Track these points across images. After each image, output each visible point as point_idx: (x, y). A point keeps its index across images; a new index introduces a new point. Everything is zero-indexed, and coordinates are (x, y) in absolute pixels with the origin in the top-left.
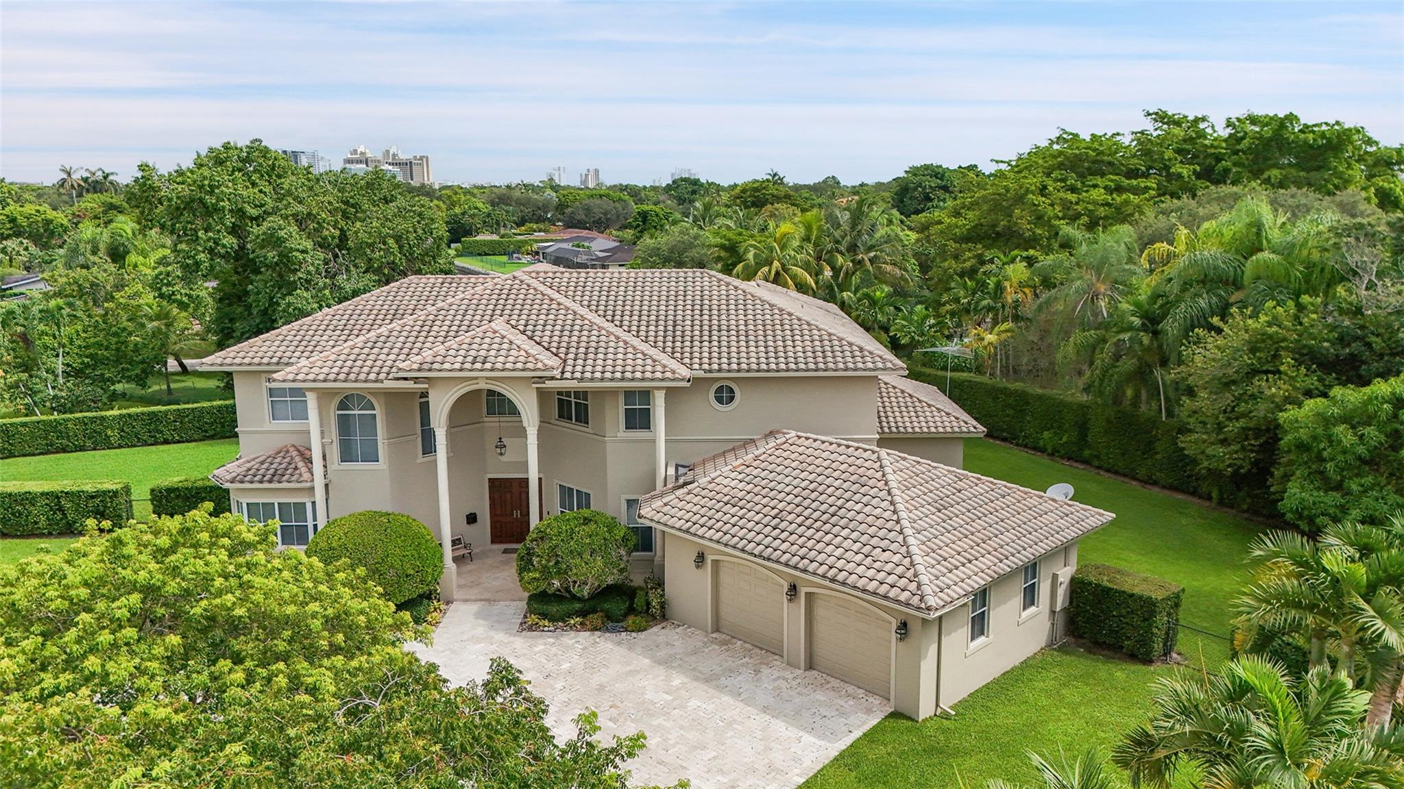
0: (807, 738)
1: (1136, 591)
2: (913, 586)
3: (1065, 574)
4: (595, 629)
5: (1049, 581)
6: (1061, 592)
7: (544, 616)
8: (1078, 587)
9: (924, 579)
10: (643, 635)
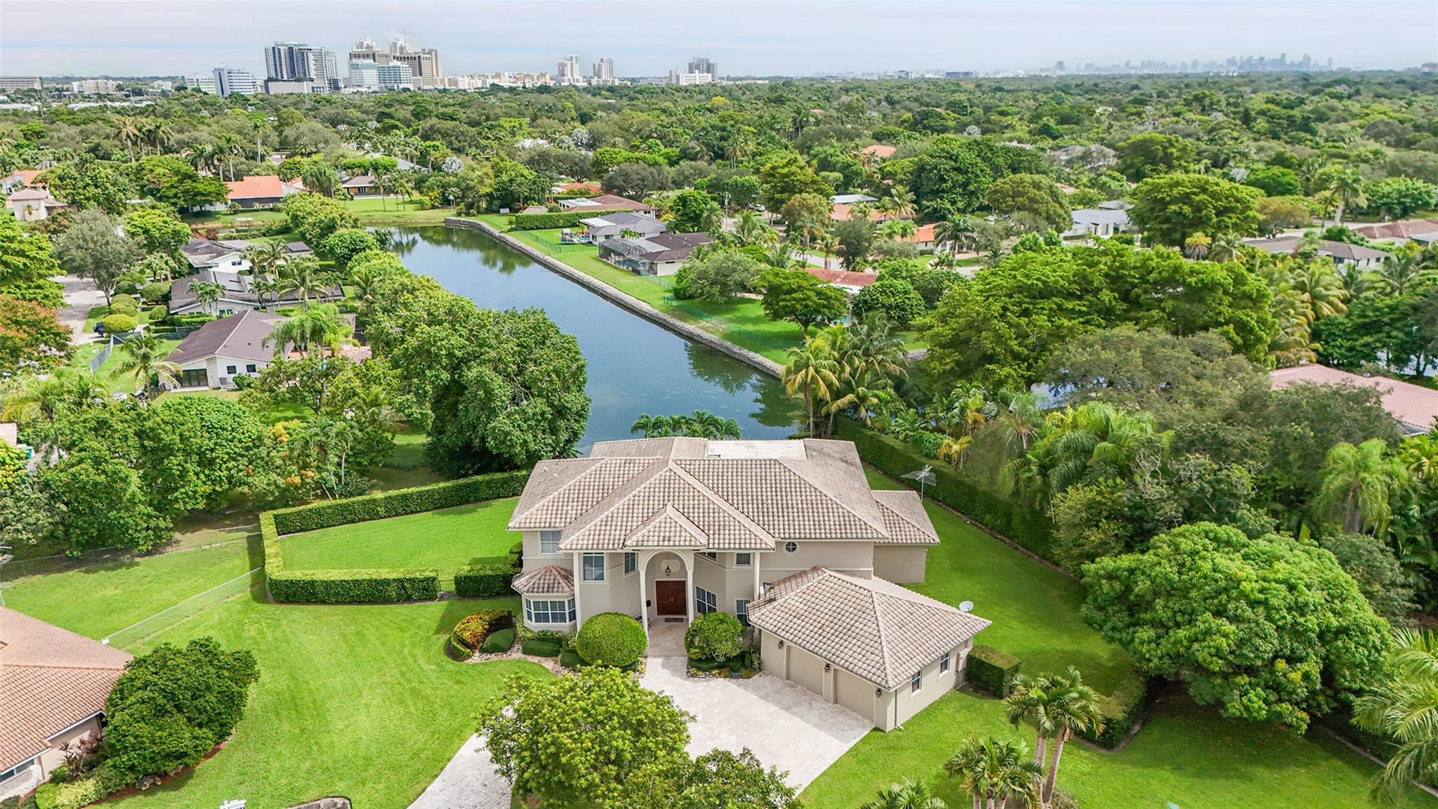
0: (835, 741)
1: (997, 664)
2: (883, 675)
3: (964, 653)
4: (726, 677)
5: (955, 658)
6: (961, 662)
7: (699, 669)
8: (970, 659)
9: (888, 671)
10: (750, 680)
